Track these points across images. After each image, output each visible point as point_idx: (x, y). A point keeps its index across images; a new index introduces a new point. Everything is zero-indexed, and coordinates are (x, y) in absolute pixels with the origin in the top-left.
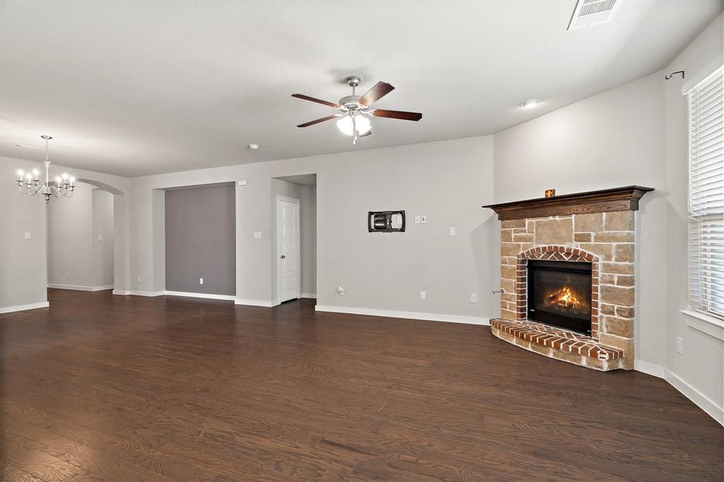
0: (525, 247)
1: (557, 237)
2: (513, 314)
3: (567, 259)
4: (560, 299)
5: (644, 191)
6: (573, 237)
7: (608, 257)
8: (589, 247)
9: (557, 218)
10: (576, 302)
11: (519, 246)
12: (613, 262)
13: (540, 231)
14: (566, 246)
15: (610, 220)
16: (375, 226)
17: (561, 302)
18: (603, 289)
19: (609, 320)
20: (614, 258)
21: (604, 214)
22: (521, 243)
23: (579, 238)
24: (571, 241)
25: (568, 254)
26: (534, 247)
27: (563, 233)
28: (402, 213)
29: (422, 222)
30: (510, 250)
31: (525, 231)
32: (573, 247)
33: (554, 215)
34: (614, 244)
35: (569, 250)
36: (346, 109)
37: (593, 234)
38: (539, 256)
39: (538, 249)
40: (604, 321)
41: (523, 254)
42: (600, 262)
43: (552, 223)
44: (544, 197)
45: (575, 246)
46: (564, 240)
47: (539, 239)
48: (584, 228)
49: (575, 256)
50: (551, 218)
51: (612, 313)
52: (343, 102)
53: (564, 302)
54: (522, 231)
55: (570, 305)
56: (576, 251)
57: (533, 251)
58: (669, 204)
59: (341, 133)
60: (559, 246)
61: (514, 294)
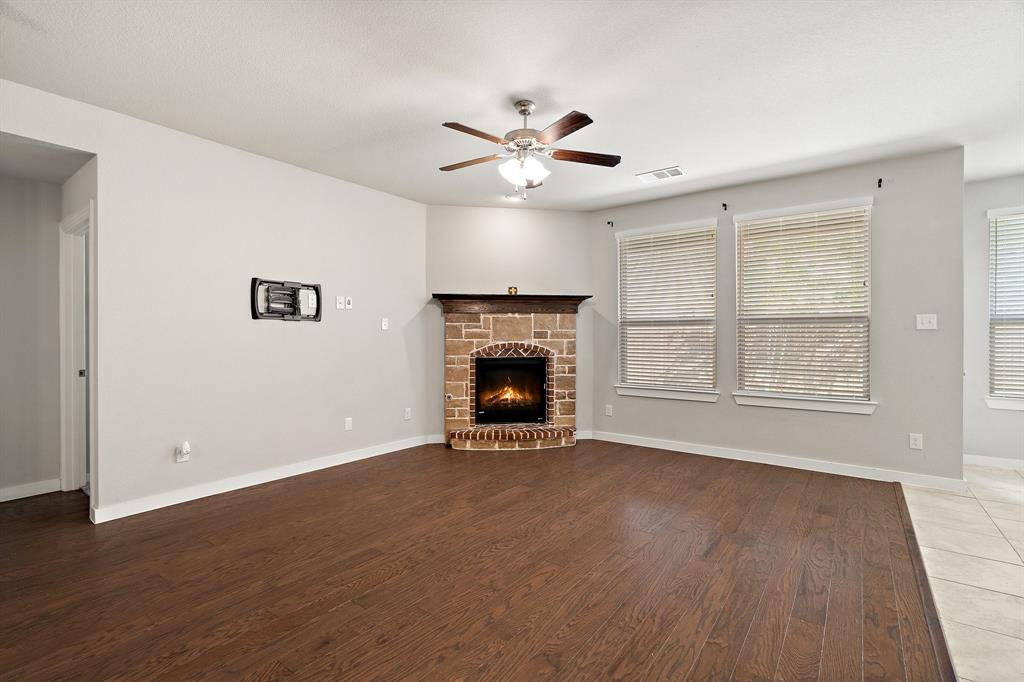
0: (479, 345)
1: (517, 334)
2: (465, 421)
3: (525, 355)
4: (502, 398)
5: (582, 298)
6: (533, 334)
7: (561, 352)
8: (546, 343)
9: (516, 315)
10: (519, 397)
11: (472, 343)
12: (564, 355)
13: (498, 326)
14: (526, 343)
15: (562, 320)
16: (268, 308)
17: (503, 400)
18: (559, 379)
19: (561, 404)
20: (565, 352)
21: (558, 315)
22: (475, 340)
23: (538, 335)
24: (530, 338)
25: (526, 351)
26: (491, 343)
27: (523, 330)
28: (316, 289)
29: (348, 306)
30: (461, 348)
31: (480, 327)
32: (533, 344)
33: (513, 312)
34: (565, 340)
35: (530, 346)
36: (515, 148)
37: (549, 332)
38: (496, 353)
39: (497, 346)
40: (558, 406)
41: (478, 353)
42: (555, 355)
43: (511, 320)
44: (507, 293)
45: (534, 342)
46: (523, 337)
47: (496, 336)
48: (542, 326)
49: (533, 352)
50: (510, 315)
51: (564, 398)
52: (512, 136)
53: (507, 399)
54: (476, 327)
55: (513, 401)
56: (536, 347)
57: (490, 348)
58: (595, 312)
59: (500, 175)
60: (520, 342)
61: (465, 398)
